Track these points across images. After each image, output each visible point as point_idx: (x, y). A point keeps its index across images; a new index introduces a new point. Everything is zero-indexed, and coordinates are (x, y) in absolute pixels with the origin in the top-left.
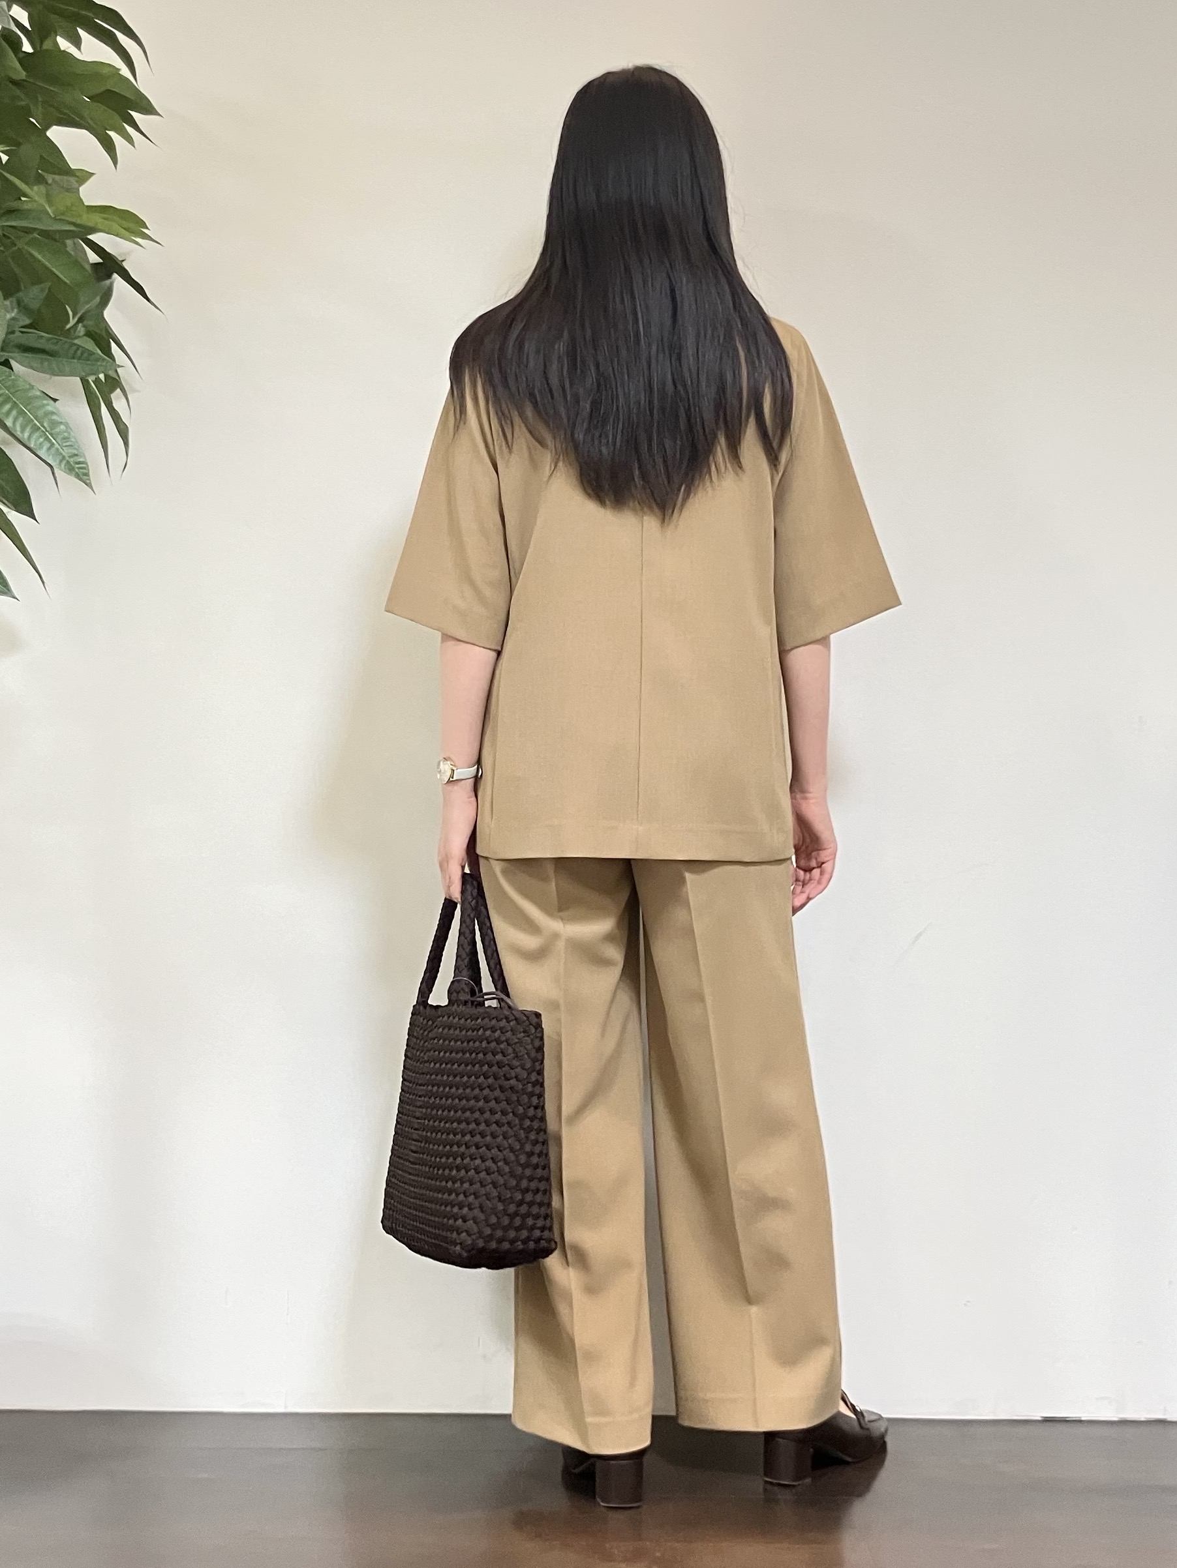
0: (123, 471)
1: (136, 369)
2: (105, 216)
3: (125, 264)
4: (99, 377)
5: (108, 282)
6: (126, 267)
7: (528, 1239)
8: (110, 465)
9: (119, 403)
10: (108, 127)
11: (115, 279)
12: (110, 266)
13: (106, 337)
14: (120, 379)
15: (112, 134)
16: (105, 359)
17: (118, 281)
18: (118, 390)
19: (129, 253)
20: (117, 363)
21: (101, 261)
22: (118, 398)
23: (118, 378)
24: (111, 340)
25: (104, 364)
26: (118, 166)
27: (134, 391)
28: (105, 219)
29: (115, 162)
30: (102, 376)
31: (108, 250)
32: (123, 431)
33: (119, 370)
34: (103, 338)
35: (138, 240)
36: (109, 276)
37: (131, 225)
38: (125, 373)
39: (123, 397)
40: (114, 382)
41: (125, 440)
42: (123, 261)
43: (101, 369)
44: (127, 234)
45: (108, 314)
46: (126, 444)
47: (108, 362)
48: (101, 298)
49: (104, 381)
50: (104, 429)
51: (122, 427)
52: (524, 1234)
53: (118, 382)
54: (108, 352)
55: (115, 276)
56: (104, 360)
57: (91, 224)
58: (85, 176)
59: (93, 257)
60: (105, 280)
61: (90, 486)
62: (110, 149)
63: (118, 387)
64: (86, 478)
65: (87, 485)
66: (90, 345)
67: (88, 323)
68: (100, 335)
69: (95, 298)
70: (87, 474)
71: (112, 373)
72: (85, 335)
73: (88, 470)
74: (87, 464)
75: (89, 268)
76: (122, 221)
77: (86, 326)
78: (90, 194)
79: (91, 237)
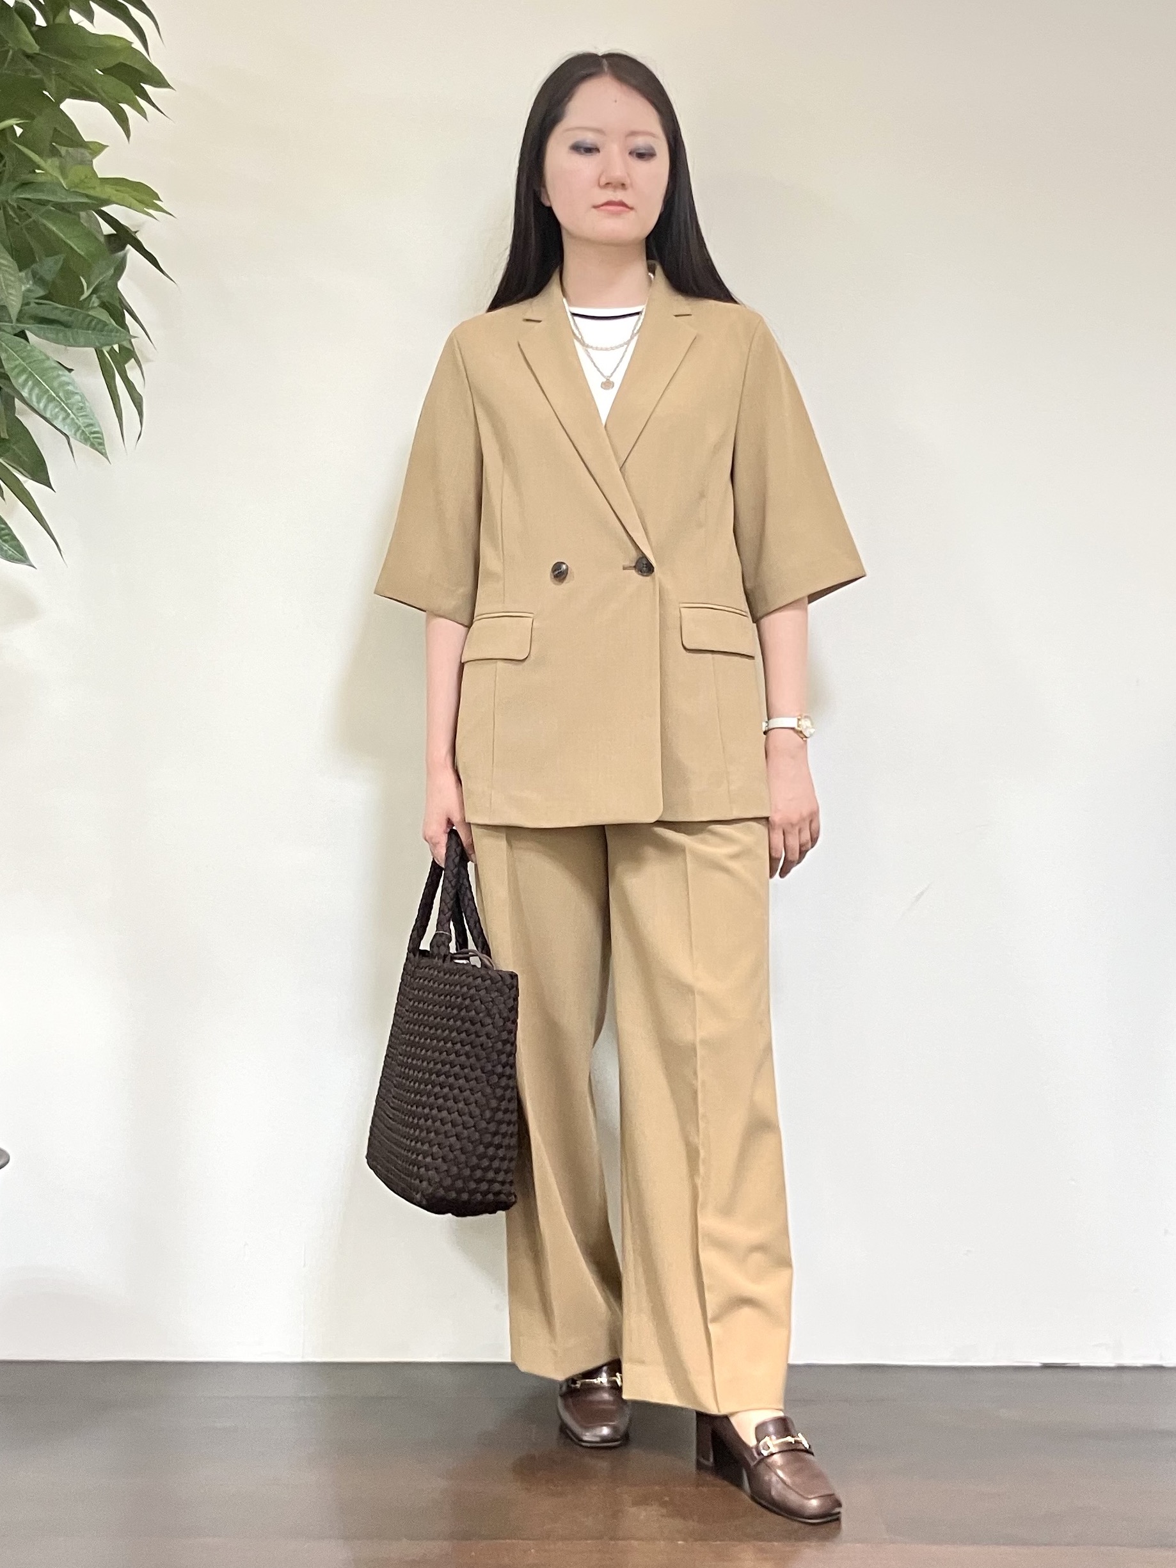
0: (138, 439)
1: (149, 339)
2: (118, 188)
3: (139, 236)
4: (112, 347)
5: (121, 254)
6: (139, 238)
7: (488, 1192)
8: (125, 435)
9: (133, 373)
10: (120, 100)
11: (129, 250)
12: (123, 237)
13: (120, 308)
14: (134, 349)
15: (125, 106)
16: (120, 330)
17: (131, 252)
18: (133, 360)
19: (144, 223)
20: (131, 334)
21: (115, 232)
22: (132, 368)
23: (132, 349)
24: (125, 310)
25: (118, 334)
26: (131, 138)
27: (148, 360)
28: (117, 191)
29: (128, 136)
30: (116, 347)
31: (122, 223)
32: (137, 402)
33: (133, 340)
34: (117, 309)
35: (150, 211)
36: (123, 247)
37: (145, 198)
38: (139, 343)
39: (138, 368)
40: (128, 353)
41: (139, 411)
42: (136, 232)
43: (116, 339)
44: (140, 206)
45: (120, 285)
46: (141, 414)
47: (121, 332)
48: (115, 270)
49: (118, 351)
50: (119, 398)
51: (135, 395)
52: (484, 1186)
53: (133, 353)
54: (122, 323)
55: (129, 247)
56: (118, 330)
57: (104, 196)
58: (98, 148)
59: (107, 229)
60: (119, 251)
61: (104, 454)
62: (123, 121)
63: (133, 357)
64: (101, 447)
65: (102, 454)
66: (104, 316)
67: (102, 294)
68: (114, 305)
69: (108, 269)
70: (102, 444)
71: (126, 344)
72: (99, 306)
73: (103, 439)
74: (102, 434)
75: (102, 239)
76: (135, 193)
77: (98, 298)
78: (103, 166)
79: (104, 209)
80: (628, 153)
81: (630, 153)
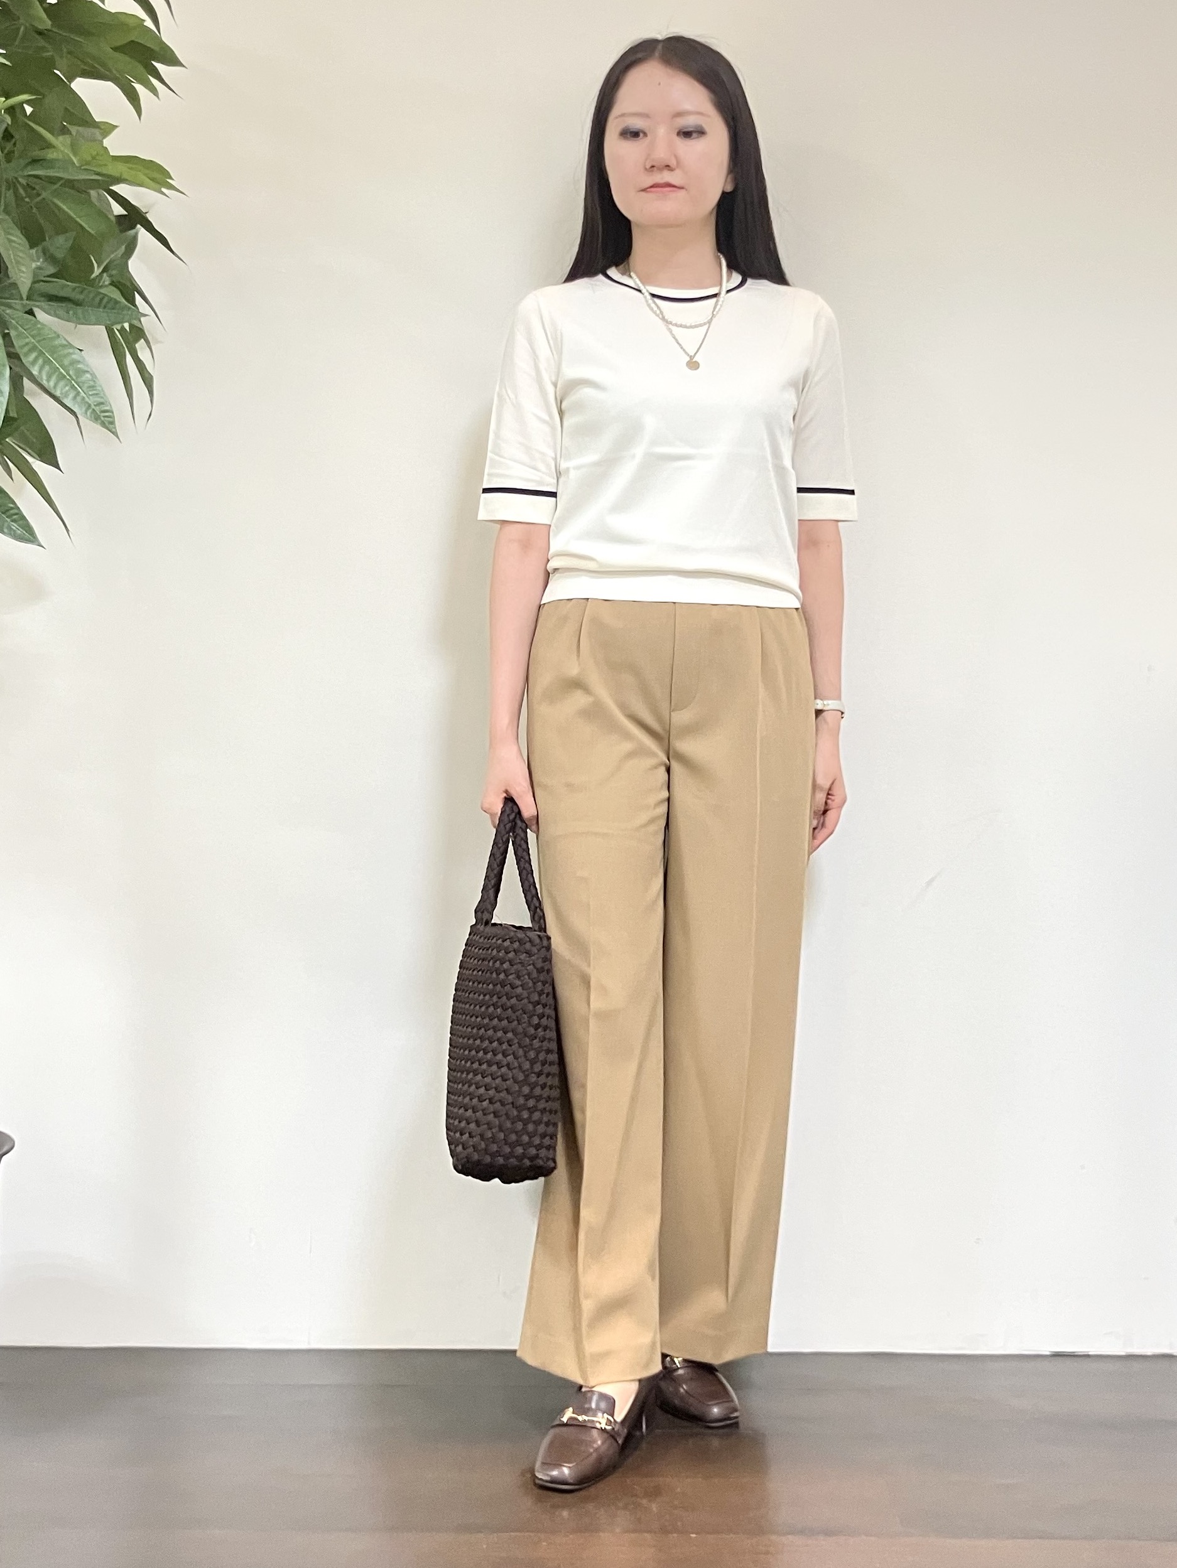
0: (150, 419)
1: (157, 318)
2: (131, 166)
3: (150, 217)
4: (123, 326)
5: (132, 232)
6: (150, 220)
8: (135, 412)
9: (144, 354)
10: (132, 79)
11: (139, 231)
12: (134, 217)
14: (143, 328)
15: (136, 85)
16: (131, 308)
17: (142, 233)
18: (142, 340)
19: (156, 203)
20: (140, 313)
21: (125, 213)
22: (142, 348)
24: (136, 293)
25: (130, 313)
26: (142, 118)
27: (157, 342)
28: (131, 169)
29: (139, 114)
30: (126, 326)
31: (133, 203)
32: (148, 380)
33: (142, 319)
34: (129, 290)
35: (164, 190)
36: (134, 227)
37: (157, 175)
38: (148, 323)
39: (148, 349)
40: (138, 333)
41: (150, 389)
42: (146, 213)
43: (126, 318)
44: (157, 186)
45: (130, 265)
46: (151, 392)
47: (132, 312)
48: (126, 248)
49: (128, 330)
50: (129, 377)
51: (147, 375)
53: (141, 329)
54: (132, 302)
55: (139, 226)
56: (129, 308)
57: (117, 175)
58: (108, 129)
59: (118, 210)
60: (130, 230)
61: (115, 434)
62: (133, 99)
63: (143, 337)
64: (111, 426)
65: (113, 433)
66: (116, 294)
67: (114, 272)
68: (125, 285)
69: (118, 248)
70: (112, 423)
71: (135, 322)
72: (110, 284)
73: (113, 417)
74: (113, 413)
75: (113, 219)
76: (147, 171)
77: (111, 276)
78: (114, 145)
79: (114, 188)
80: (676, 133)
81: (679, 134)
